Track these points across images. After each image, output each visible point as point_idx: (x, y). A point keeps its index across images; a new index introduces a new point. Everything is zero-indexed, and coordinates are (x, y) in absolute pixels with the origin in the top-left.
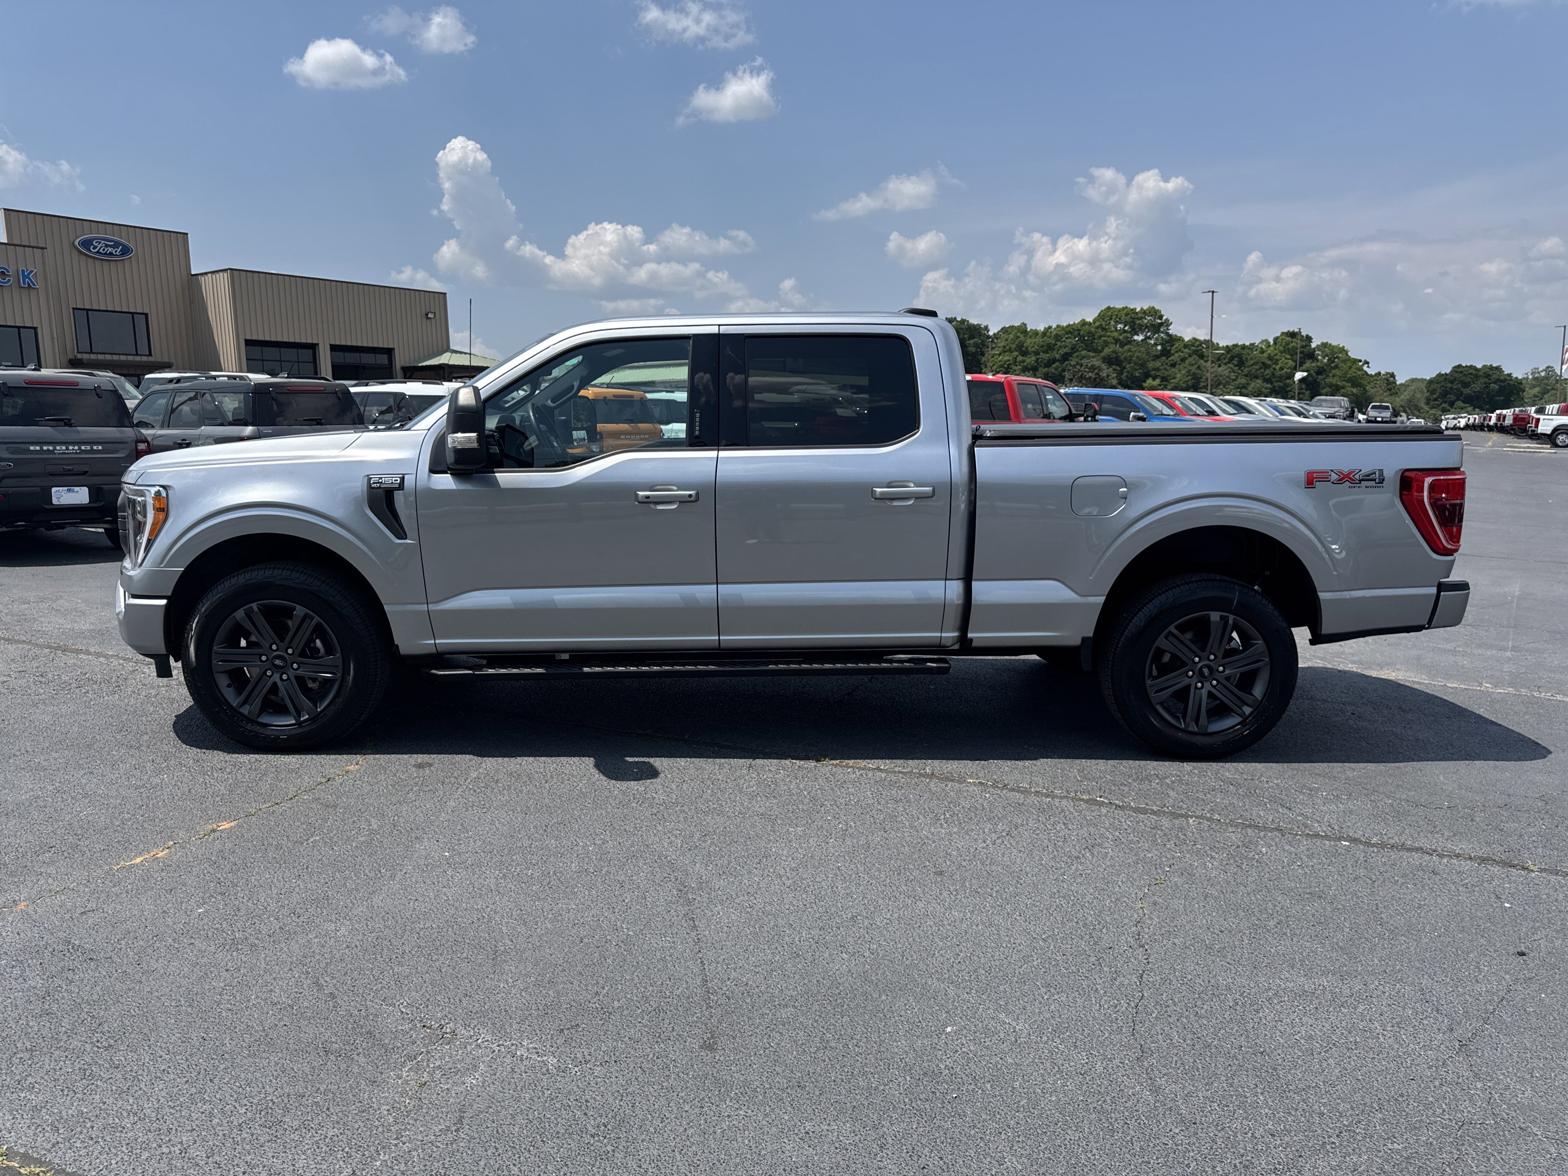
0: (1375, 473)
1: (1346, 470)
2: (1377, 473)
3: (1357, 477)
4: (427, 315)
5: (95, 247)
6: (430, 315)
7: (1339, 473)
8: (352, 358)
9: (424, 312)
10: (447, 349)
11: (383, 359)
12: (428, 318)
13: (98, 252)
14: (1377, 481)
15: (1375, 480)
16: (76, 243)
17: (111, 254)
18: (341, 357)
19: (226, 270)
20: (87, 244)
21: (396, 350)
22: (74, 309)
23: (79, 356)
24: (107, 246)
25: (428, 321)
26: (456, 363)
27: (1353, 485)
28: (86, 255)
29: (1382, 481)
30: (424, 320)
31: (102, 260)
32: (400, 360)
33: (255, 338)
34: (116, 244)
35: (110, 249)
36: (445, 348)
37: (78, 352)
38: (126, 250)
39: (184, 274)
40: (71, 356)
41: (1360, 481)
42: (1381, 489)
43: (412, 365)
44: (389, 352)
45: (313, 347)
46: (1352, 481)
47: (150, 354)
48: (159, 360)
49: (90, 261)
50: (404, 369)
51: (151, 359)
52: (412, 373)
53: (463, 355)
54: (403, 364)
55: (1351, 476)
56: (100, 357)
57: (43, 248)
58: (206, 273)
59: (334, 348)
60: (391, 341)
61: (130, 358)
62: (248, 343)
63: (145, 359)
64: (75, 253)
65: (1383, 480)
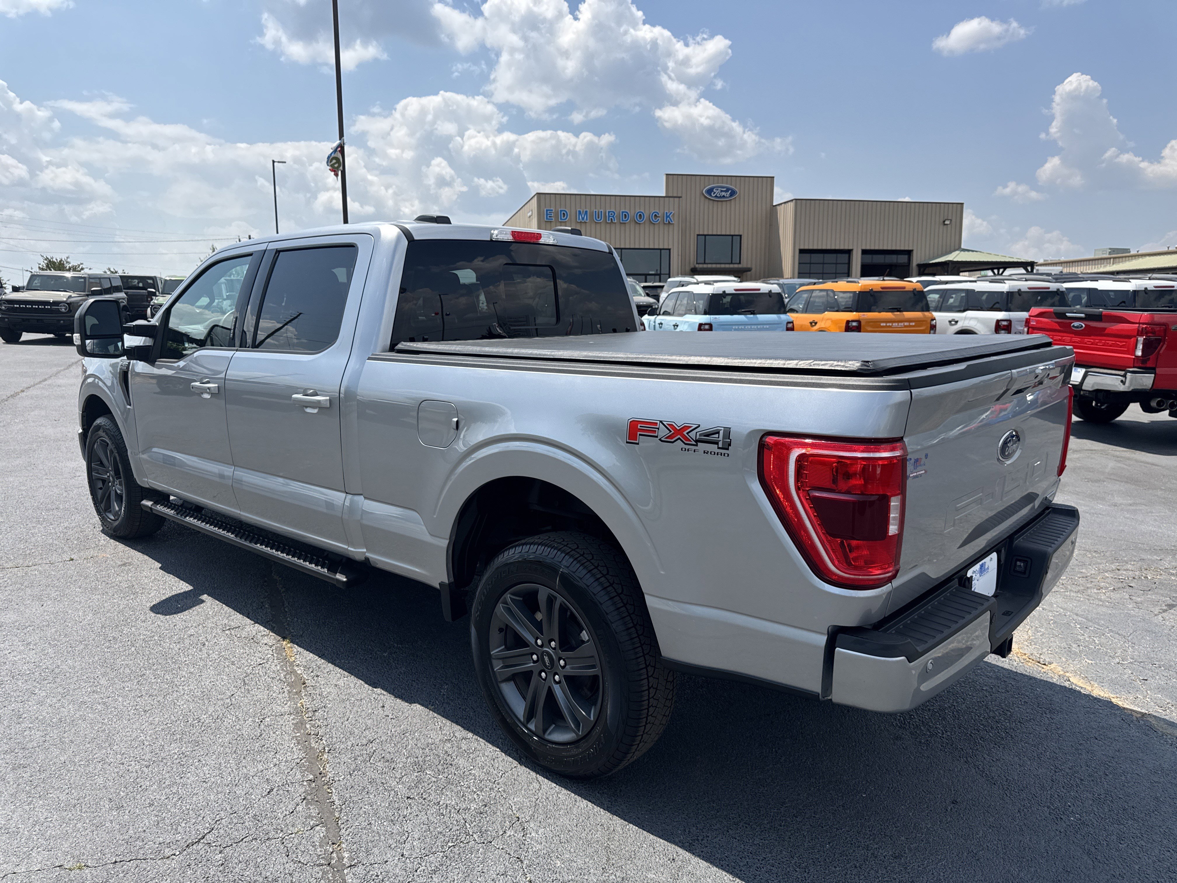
0: (718, 433)
1: (679, 423)
2: (721, 433)
3: (693, 434)
4: (944, 222)
5: (715, 193)
6: (947, 222)
7: (670, 427)
8: (879, 259)
9: (942, 221)
10: (958, 248)
11: (903, 259)
12: (945, 224)
13: (716, 196)
14: (720, 445)
15: (716, 443)
16: (704, 192)
17: (724, 196)
18: (869, 259)
19: (792, 200)
20: (710, 191)
21: (915, 253)
22: (698, 235)
23: (697, 266)
24: (722, 191)
25: (945, 226)
26: (964, 260)
27: (687, 447)
28: (709, 199)
29: (727, 446)
30: (942, 226)
31: (718, 201)
32: (917, 259)
33: (806, 247)
34: (728, 190)
35: (723, 193)
36: (957, 247)
37: (697, 263)
38: (733, 193)
39: (769, 205)
40: (692, 266)
41: (697, 441)
42: (726, 457)
43: (925, 262)
44: (909, 253)
45: (849, 252)
46: (685, 440)
47: (740, 263)
48: (745, 266)
49: (711, 202)
50: (919, 266)
51: (740, 266)
52: (925, 269)
53: (971, 252)
54: (919, 262)
55: (685, 433)
56: (709, 266)
57: (680, 197)
58: (781, 204)
59: (865, 252)
60: (911, 245)
61: (727, 266)
62: (802, 251)
63: (736, 266)
64: (703, 198)
65: (730, 445)
